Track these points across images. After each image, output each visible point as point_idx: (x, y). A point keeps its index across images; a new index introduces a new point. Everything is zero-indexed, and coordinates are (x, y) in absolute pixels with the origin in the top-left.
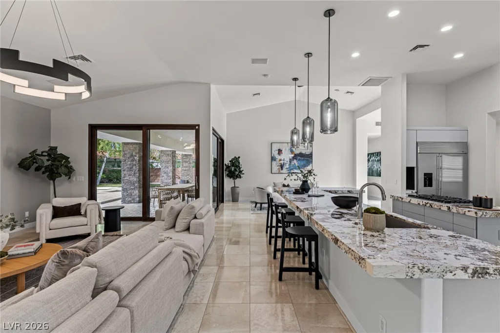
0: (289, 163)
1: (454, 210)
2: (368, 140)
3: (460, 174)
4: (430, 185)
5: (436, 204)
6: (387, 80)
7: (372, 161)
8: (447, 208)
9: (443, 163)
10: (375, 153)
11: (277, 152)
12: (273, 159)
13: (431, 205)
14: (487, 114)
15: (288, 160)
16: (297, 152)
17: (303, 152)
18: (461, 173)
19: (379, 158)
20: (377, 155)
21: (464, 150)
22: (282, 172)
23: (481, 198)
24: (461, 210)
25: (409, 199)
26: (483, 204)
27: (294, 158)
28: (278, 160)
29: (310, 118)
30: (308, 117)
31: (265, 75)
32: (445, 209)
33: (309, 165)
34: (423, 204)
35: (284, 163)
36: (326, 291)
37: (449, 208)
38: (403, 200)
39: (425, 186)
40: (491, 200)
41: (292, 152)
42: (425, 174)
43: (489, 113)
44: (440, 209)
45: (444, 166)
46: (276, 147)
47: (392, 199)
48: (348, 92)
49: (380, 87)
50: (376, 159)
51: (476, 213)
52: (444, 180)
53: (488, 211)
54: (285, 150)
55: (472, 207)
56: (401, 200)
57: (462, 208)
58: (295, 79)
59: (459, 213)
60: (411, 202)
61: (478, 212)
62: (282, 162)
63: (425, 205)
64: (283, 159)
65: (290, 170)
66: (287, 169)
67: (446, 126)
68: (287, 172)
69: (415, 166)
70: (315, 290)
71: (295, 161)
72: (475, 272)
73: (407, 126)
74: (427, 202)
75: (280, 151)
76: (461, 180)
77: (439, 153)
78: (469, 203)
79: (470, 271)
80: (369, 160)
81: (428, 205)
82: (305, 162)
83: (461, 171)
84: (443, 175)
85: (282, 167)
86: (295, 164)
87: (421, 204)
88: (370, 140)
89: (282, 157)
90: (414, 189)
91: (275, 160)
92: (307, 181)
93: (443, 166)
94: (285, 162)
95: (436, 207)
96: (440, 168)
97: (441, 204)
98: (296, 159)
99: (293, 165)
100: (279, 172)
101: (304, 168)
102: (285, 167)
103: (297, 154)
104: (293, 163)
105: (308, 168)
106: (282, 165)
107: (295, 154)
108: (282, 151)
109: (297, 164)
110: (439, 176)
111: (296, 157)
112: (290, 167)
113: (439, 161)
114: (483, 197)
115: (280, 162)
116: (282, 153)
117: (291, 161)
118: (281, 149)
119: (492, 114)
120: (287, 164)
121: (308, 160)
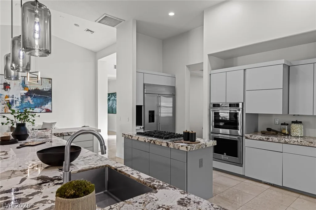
0: (20, 100)
1: (172, 146)
2: (109, 82)
4: (153, 121)
5: (158, 141)
6: (121, 22)
7: (112, 100)
8: (166, 144)
9: (161, 103)
11: (2, 86)
13: (154, 142)
14: (186, 66)
15: (19, 97)
16: (32, 87)
18: (172, 110)
21: (173, 93)
22: (9, 111)
23: (188, 133)
25: (137, 136)
26: (190, 138)
27: (27, 95)
28: (3, 97)
32: (164, 145)
33: (48, 103)
34: (148, 141)
35: (13, 101)
37: (168, 144)
38: (133, 138)
39: (150, 122)
40: (195, 134)
41: (24, 86)
42: (150, 111)
44: (161, 145)
47: (123, 137)
48: (88, 30)
49: (115, 29)
51: (187, 148)
52: (161, 116)
53: (193, 145)
54: (15, 84)
55: (182, 141)
56: (130, 138)
57: (177, 144)
59: (175, 148)
60: (139, 139)
61: (188, 147)
62: (10, 99)
63: (150, 142)
64: (11, 95)
65: (23, 109)
66: (17, 107)
67: (163, 72)
69: (143, 105)
71: (29, 98)
73: (137, 68)
74: (151, 139)
75: (6, 86)
77: (159, 94)
78: (180, 137)
80: (109, 100)
81: (152, 142)
82: (42, 100)
83: (172, 108)
84: (161, 111)
86: (29, 102)
87: (147, 142)
88: (110, 82)
89: (10, 93)
90: (142, 125)
93: (161, 105)
94: (15, 99)
95: (158, 143)
96: (159, 107)
97: (162, 140)
98: (31, 96)
99: (26, 103)
100: (5, 111)
101: (41, 107)
102: (15, 106)
103: (32, 90)
104: (26, 101)
105: (46, 106)
106: (9, 102)
107: (29, 90)
108: (9, 85)
109: (32, 102)
110: (159, 112)
111: (30, 93)
112: (22, 105)
113: (159, 101)
114: (191, 132)
115: (6, 99)
116: (10, 88)
117: (23, 98)
118: (9, 83)
119: (189, 67)
120: (17, 102)
121: (46, 97)
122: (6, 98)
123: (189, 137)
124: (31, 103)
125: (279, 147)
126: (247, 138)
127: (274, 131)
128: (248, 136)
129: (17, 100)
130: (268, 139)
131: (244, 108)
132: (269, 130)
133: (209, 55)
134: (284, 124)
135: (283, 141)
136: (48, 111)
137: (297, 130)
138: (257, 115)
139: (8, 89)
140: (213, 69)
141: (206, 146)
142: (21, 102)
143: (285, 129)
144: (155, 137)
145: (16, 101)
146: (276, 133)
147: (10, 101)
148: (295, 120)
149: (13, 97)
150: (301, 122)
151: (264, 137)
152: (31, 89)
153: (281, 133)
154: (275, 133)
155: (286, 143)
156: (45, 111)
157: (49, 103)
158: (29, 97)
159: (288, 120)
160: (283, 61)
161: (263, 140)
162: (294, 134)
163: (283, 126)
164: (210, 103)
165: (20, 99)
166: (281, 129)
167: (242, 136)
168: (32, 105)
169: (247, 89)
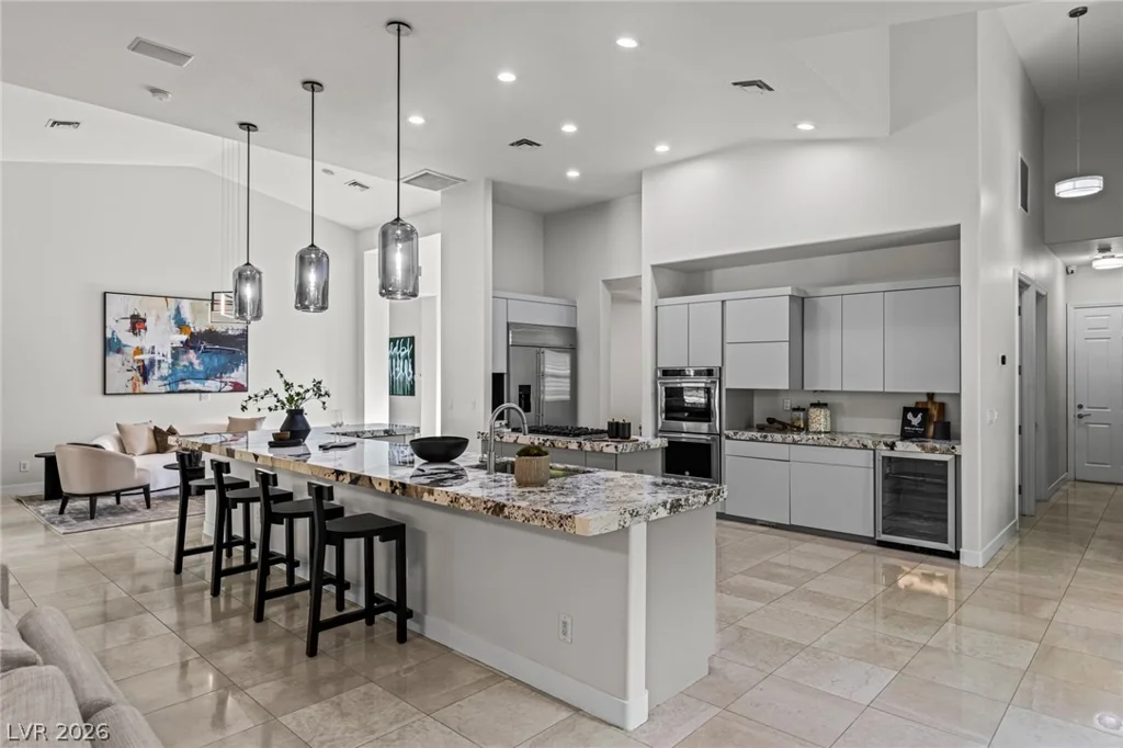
0: (170, 361)
1: (587, 446)
3: (566, 385)
5: (560, 441)
6: (455, 183)
8: (577, 445)
9: (546, 366)
10: (400, 339)
11: (127, 324)
12: (110, 346)
13: (552, 443)
14: (602, 281)
15: (168, 351)
16: (199, 325)
17: (220, 328)
18: (569, 384)
19: (408, 351)
20: (405, 345)
21: (570, 342)
22: (144, 388)
23: (617, 423)
24: (597, 446)
25: (513, 435)
26: (621, 434)
27: (187, 345)
28: (129, 351)
29: (318, 249)
30: (312, 245)
31: (155, 91)
32: (574, 446)
33: (237, 366)
34: (540, 443)
35: (152, 362)
36: (419, 640)
37: (580, 444)
38: (504, 440)
40: (629, 424)
41: (181, 324)
42: (520, 387)
43: (604, 281)
44: (567, 447)
45: (548, 370)
46: (119, 309)
47: (480, 440)
48: (355, 184)
49: (438, 194)
50: (403, 354)
51: (616, 447)
52: (548, 398)
53: (627, 444)
54: (158, 317)
55: (607, 438)
56: (499, 439)
57: (598, 443)
58: (248, 127)
59: (594, 451)
60: (519, 441)
61: (618, 446)
62: (146, 357)
63: (544, 444)
64: (148, 347)
65: (177, 382)
66: (162, 378)
67: (545, 295)
68: (163, 389)
69: (505, 371)
70: (397, 644)
71: (192, 355)
72: (672, 506)
73: (494, 289)
74: (545, 438)
75: (137, 323)
76: (567, 397)
77: (540, 347)
78: (603, 433)
79: (668, 506)
81: (548, 443)
82: (223, 359)
83: (568, 380)
84: (545, 388)
85: (145, 372)
86: (191, 364)
89: (146, 340)
90: (503, 419)
91: (119, 351)
92: (301, 412)
93: (546, 370)
94: (157, 357)
95: (560, 445)
96: (540, 375)
97: (568, 439)
98: (196, 349)
99: (185, 366)
100: (134, 389)
101: (221, 377)
102: (157, 374)
103: (199, 333)
104: (183, 362)
105: (233, 375)
106: (144, 365)
107: (192, 334)
108: (145, 321)
109: (199, 364)
110: (540, 392)
111: (194, 342)
112: (174, 373)
113: (539, 362)
114: (621, 421)
115: (137, 357)
116: (146, 329)
117: (176, 353)
118: (142, 316)
119: (607, 283)
120: (162, 365)
121: (234, 352)
122: (136, 353)
123: (619, 431)
124: (197, 367)
125: (782, 451)
126: (728, 437)
127: (779, 422)
128: (731, 433)
129: (162, 358)
130: (765, 437)
131: (723, 378)
132: (771, 421)
133: (653, 267)
134: (798, 409)
135: (789, 440)
136: (238, 388)
137: (820, 420)
138: (750, 393)
139: (142, 331)
140: (661, 297)
141: (649, 446)
142: (173, 364)
143: (799, 419)
144: (553, 434)
145: (159, 361)
146: (784, 428)
147: (146, 363)
148: (815, 401)
149: (153, 353)
150: (825, 405)
151: (758, 435)
152: (198, 330)
153: (792, 426)
154: (780, 426)
155: (795, 443)
156: (231, 388)
157: (241, 368)
158: (192, 351)
159: (805, 401)
160: (788, 290)
161: (756, 440)
162: (813, 427)
163: (796, 413)
164: (657, 368)
165: (169, 356)
166: (792, 419)
167: (720, 435)
168: (199, 372)
169: (728, 339)
